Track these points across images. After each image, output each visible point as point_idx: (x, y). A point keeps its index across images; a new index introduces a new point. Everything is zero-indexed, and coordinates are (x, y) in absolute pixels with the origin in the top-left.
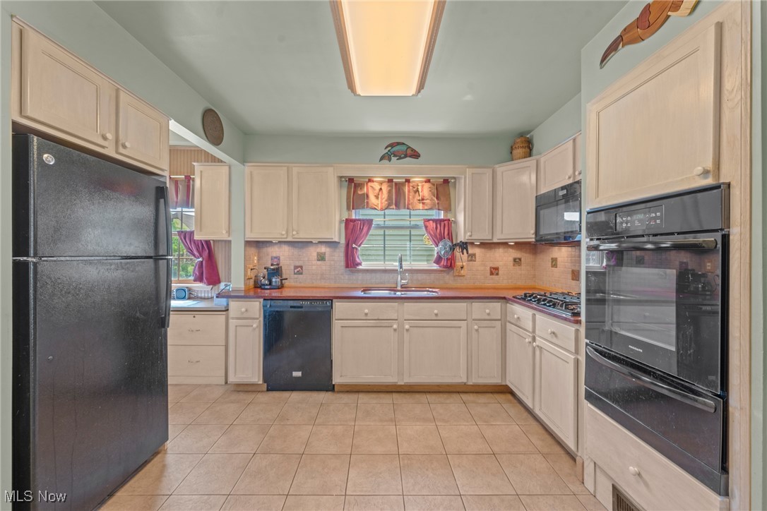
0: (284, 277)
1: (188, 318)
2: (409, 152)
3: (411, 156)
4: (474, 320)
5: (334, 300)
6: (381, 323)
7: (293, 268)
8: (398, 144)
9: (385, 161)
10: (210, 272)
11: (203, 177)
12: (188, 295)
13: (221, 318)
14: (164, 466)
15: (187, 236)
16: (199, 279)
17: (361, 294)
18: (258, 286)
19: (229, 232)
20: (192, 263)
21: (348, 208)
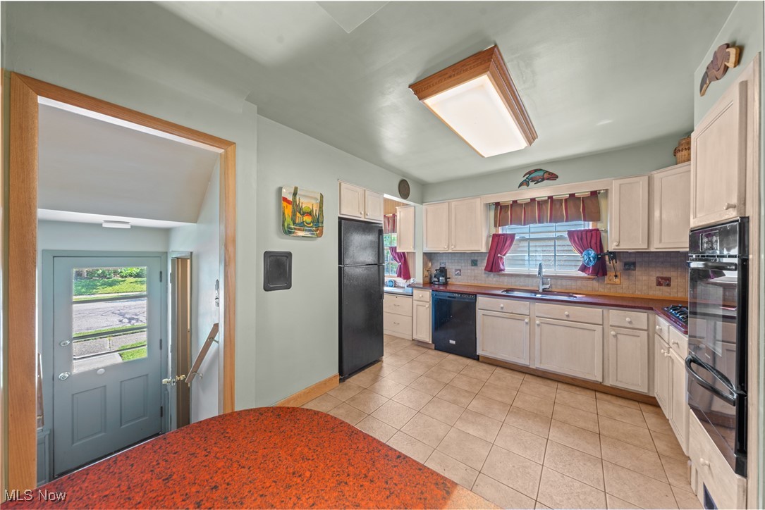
0: (448, 277)
1: (393, 297)
2: (546, 176)
3: (548, 179)
4: (611, 326)
5: (478, 295)
6: (514, 316)
7: (454, 271)
8: (536, 171)
9: (524, 187)
10: (405, 272)
11: (400, 214)
12: (395, 285)
13: (409, 300)
14: (382, 367)
15: (393, 249)
16: (399, 275)
17: (504, 293)
18: (431, 283)
19: (414, 248)
20: (396, 265)
21: (495, 226)
